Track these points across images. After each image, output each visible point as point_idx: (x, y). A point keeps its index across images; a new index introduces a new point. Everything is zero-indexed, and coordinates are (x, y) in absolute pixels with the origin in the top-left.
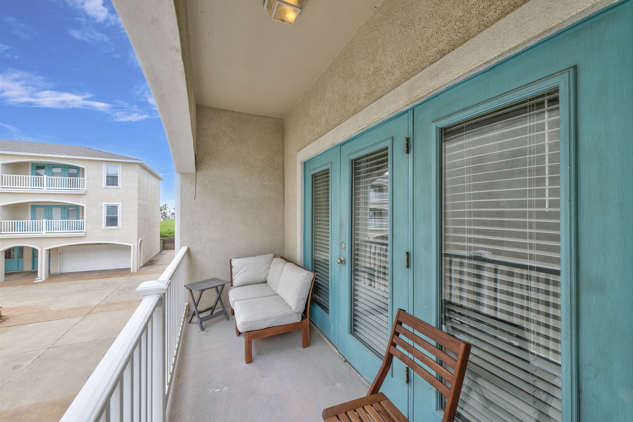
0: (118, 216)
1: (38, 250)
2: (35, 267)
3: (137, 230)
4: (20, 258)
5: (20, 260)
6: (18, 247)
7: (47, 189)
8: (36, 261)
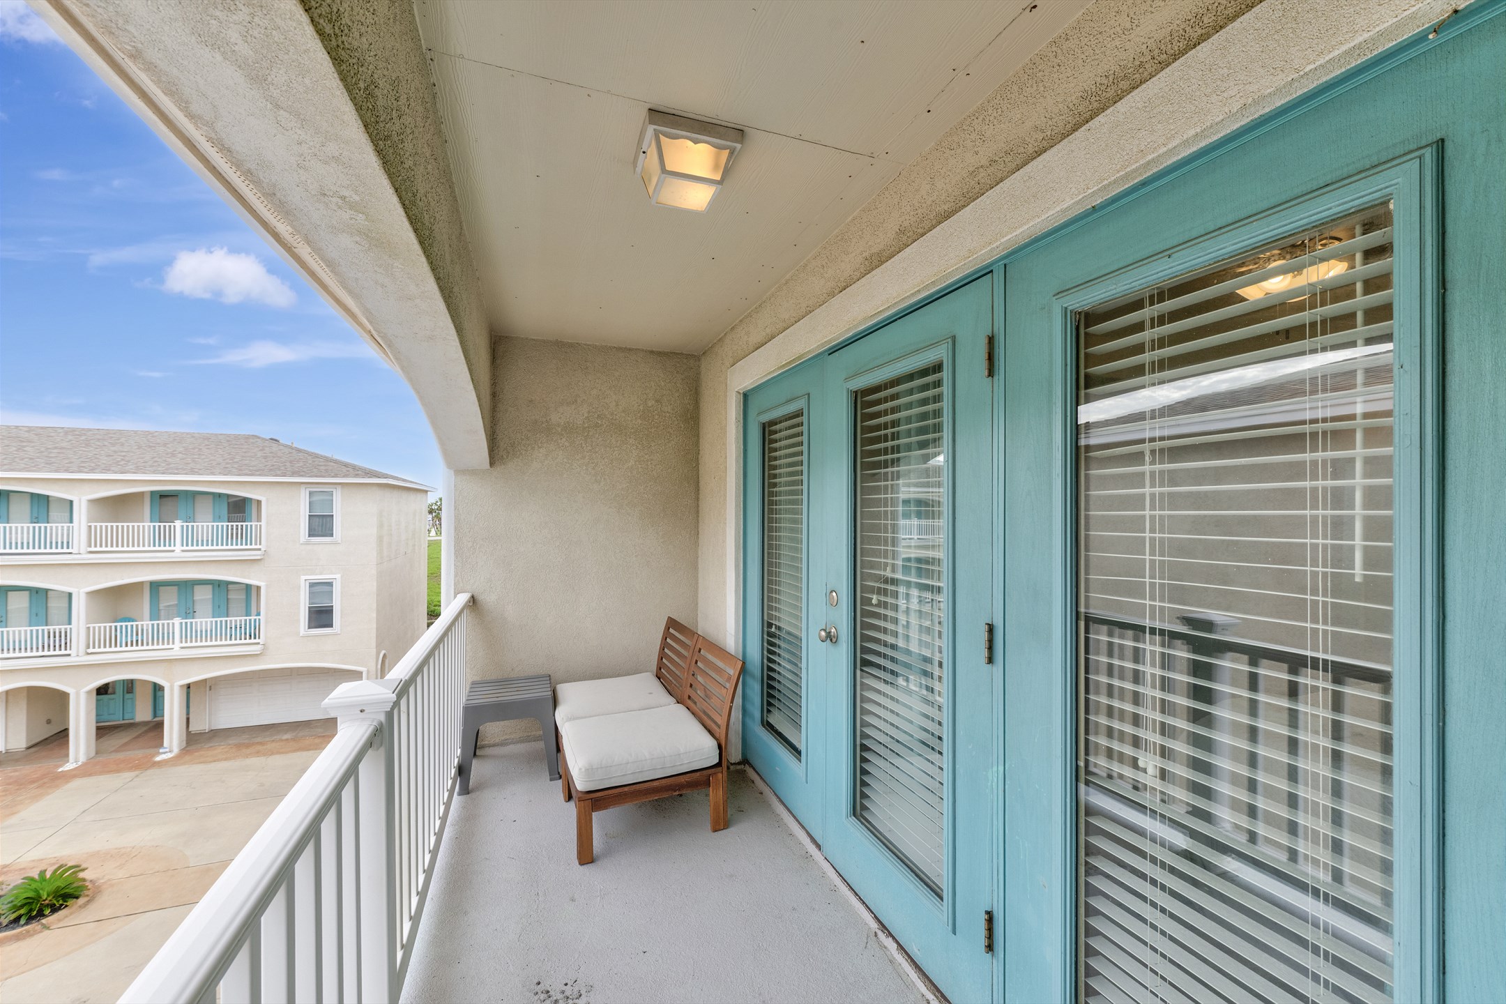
0: (334, 604)
1: (163, 687)
2: (157, 711)
3: (375, 635)
4: (128, 693)
5: (128, 696)
6: (124, 680)
7: (183, 551)
8: (161, 698)
